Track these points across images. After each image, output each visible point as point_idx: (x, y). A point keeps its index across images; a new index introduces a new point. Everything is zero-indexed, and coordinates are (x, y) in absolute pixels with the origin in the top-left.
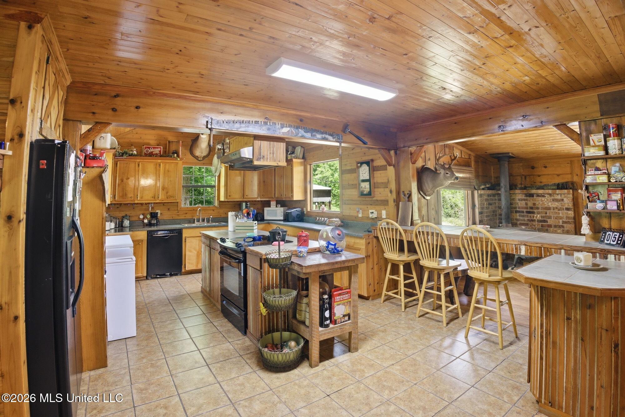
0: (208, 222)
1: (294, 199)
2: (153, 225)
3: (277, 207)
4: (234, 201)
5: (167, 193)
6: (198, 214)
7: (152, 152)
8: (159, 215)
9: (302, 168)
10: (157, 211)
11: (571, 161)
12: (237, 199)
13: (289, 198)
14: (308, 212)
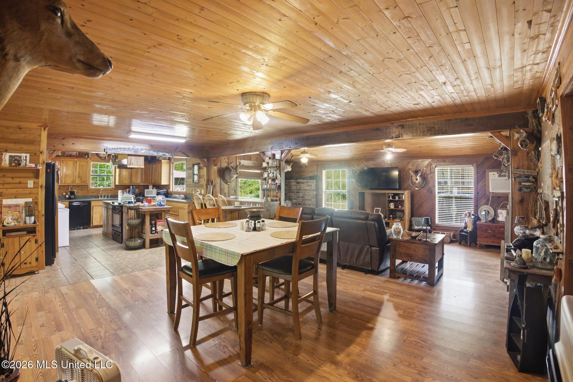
0: (108, 197)
1: (162, 184)
2: (72, 199)
3: (153, 189)
4: (125, 185)
5: (81, 179)
6: (101, 193)
7: (71, 154)
8: (75, 193)
9: (168, 165)
10: (74, 191)
11: (317, 164)
12: (127, 183)
13: (159, 183)
14: (170, 192)
